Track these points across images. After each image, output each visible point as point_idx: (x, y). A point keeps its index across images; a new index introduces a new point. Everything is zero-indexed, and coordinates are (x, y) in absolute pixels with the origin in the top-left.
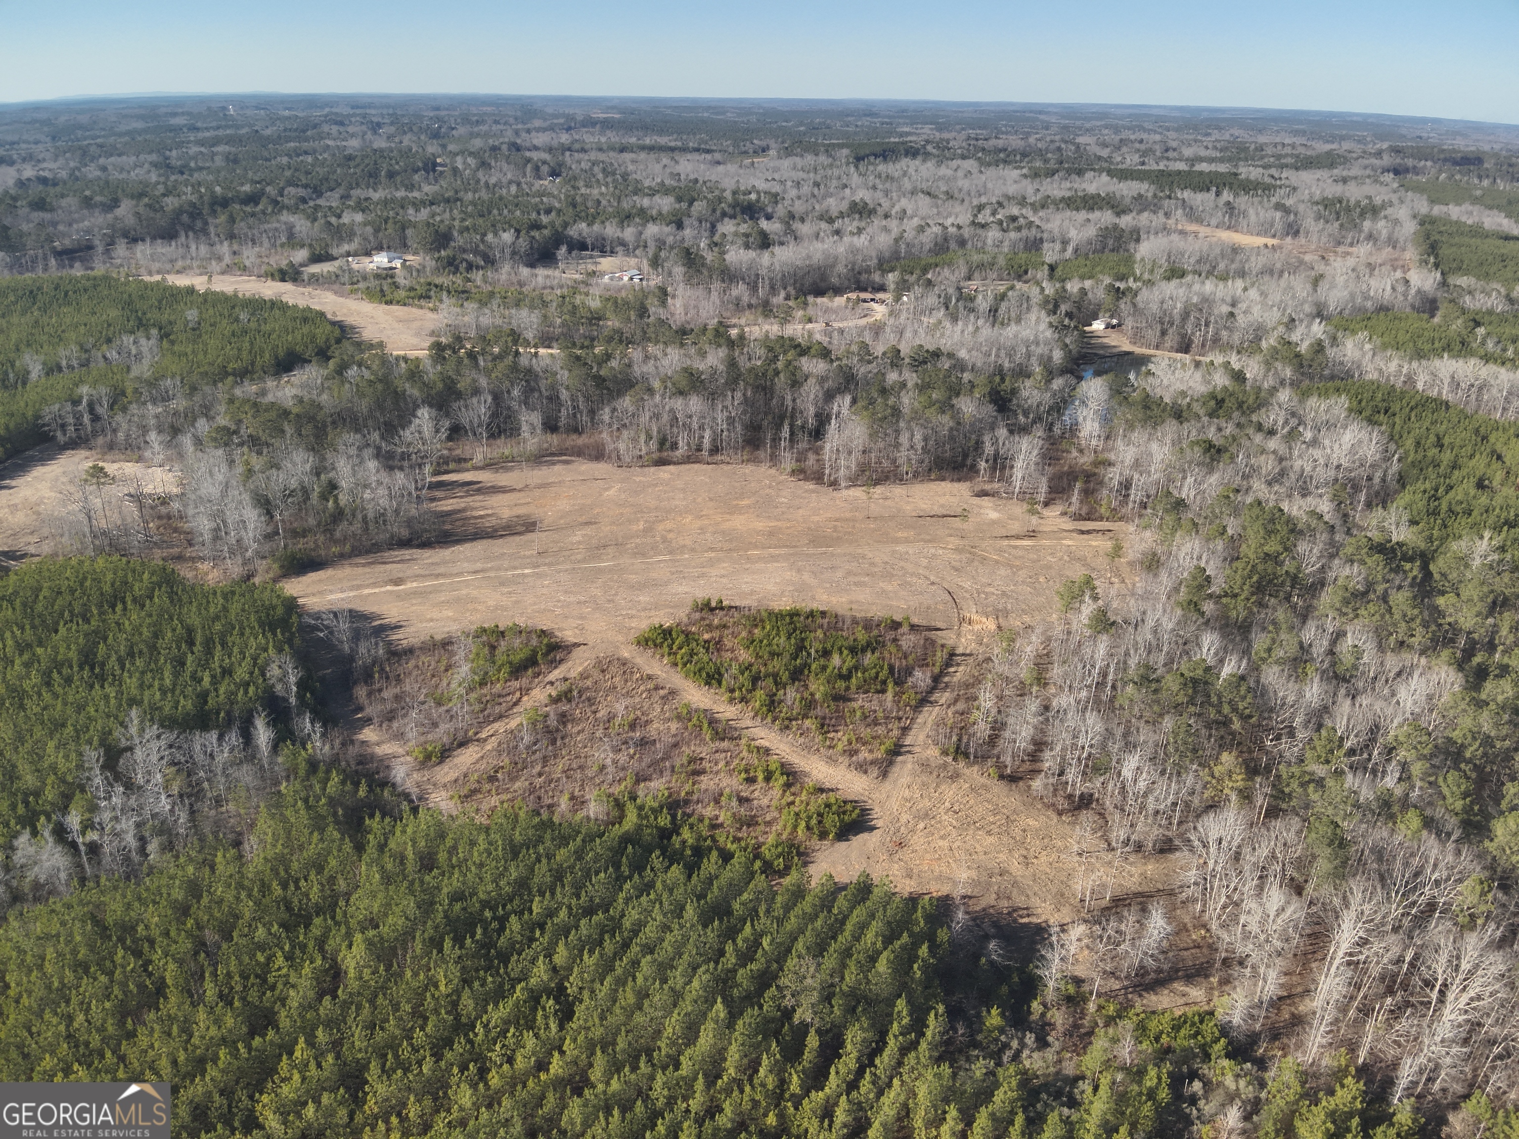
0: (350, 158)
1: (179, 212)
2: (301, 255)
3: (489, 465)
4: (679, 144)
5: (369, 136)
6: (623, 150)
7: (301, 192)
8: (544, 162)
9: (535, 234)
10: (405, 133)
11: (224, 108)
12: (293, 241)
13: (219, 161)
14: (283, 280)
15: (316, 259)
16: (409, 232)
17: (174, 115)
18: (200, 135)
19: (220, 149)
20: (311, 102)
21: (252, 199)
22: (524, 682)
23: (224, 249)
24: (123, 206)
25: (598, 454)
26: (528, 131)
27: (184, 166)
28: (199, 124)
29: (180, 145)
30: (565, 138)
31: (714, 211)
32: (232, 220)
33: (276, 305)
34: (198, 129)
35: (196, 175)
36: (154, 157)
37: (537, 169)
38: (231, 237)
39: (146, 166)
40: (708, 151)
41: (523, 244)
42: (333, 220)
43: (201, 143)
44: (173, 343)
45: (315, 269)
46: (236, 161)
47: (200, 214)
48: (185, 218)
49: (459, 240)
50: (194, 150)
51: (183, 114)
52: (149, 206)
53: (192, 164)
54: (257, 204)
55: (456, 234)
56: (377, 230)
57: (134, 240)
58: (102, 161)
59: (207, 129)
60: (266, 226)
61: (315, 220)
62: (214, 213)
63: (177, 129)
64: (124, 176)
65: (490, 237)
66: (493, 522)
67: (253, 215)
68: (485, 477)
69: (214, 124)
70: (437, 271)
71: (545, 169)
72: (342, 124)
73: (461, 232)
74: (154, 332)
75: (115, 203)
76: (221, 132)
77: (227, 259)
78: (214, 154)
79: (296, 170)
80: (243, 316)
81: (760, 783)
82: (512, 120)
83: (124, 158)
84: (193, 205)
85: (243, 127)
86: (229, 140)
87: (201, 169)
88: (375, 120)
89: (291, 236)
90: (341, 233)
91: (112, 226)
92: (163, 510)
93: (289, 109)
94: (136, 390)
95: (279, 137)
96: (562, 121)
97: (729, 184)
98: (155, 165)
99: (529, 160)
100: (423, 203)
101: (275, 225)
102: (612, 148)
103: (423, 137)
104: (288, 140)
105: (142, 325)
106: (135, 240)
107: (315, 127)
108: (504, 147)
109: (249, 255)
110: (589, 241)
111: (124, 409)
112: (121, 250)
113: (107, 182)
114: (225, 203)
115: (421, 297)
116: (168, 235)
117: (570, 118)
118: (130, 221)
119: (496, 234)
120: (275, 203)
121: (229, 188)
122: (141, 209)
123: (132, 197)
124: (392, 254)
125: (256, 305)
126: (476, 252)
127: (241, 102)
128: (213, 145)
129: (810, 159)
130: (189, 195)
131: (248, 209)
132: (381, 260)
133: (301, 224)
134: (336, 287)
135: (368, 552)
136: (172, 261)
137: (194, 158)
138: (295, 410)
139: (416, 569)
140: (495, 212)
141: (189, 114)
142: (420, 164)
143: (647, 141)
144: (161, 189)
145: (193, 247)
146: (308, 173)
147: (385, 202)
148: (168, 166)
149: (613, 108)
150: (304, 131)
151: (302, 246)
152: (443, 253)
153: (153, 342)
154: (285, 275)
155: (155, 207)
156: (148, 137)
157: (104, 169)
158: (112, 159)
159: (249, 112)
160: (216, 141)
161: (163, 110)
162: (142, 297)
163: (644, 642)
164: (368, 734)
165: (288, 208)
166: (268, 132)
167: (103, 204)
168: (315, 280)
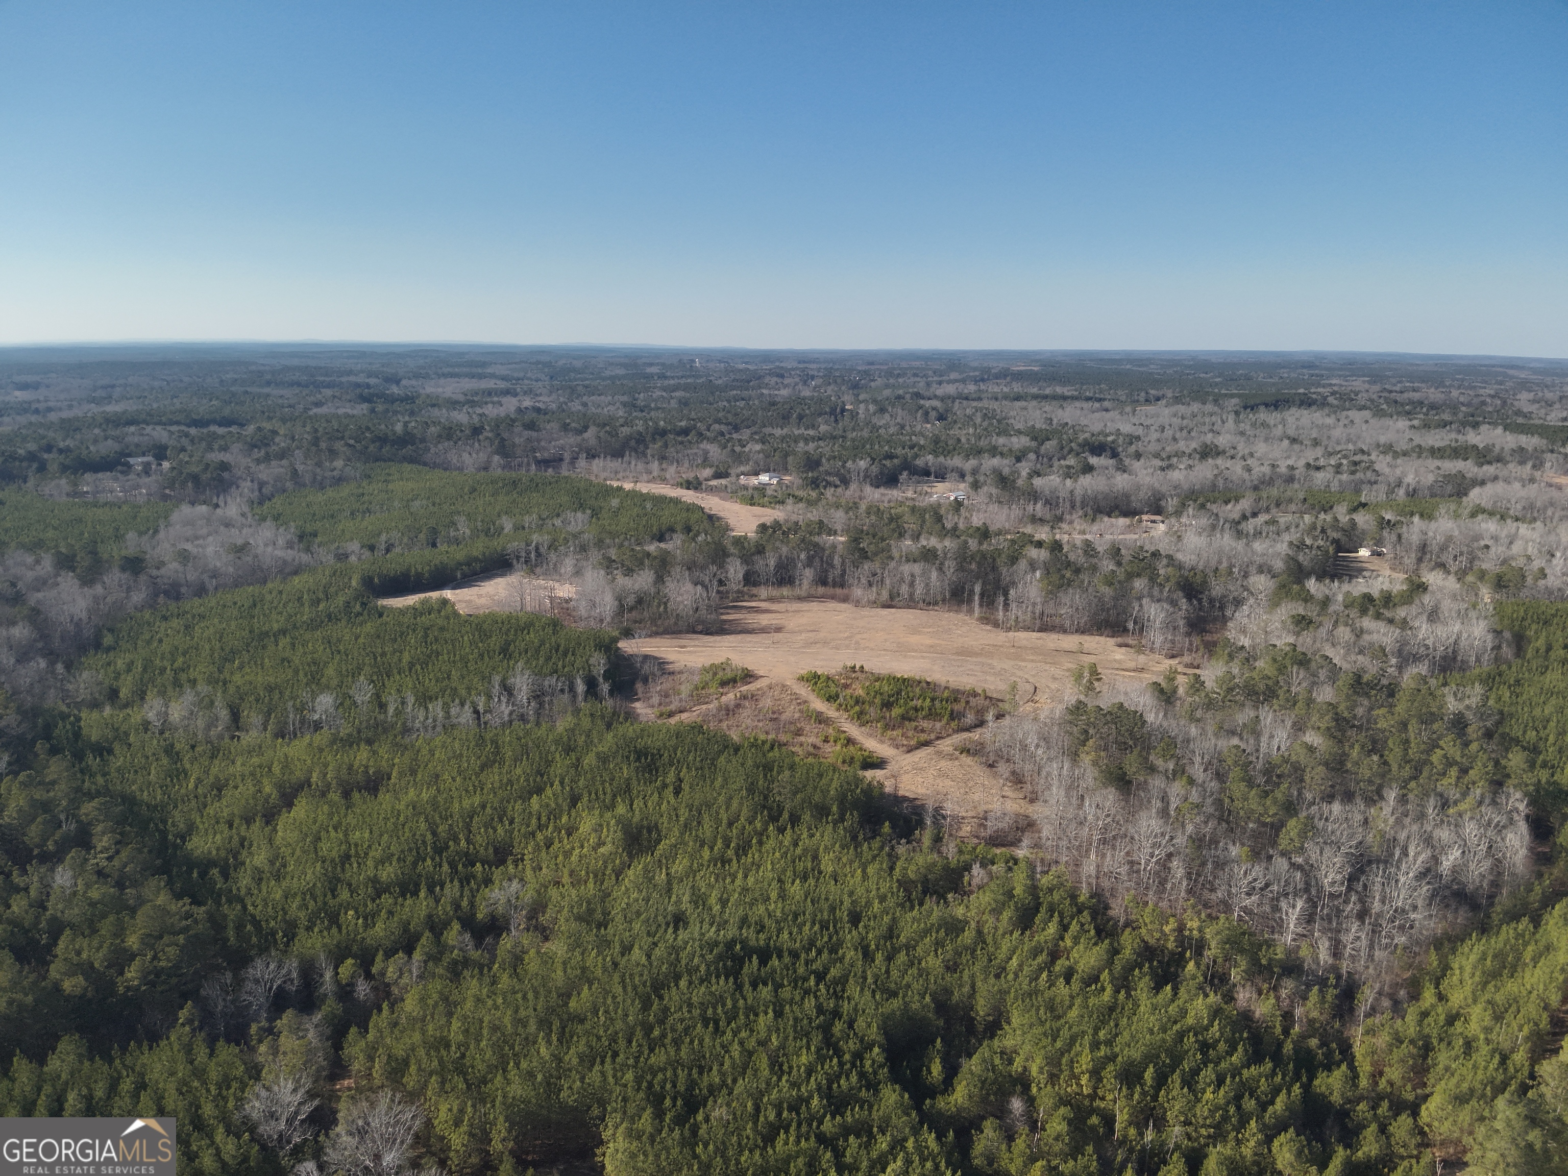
0: (774, 404)
1: (629, 438)
2: (708, 472)
3: (771, 599)
4: (1076, 393)
5: (800, 387)
6: (1018, 398)
7: (723, 428)
8: (934, 409)
9: (887, 463)
10: (830, 384)
11: (694, 361)
12: (706, 463)
13: (674, 404)
14: (688, 488)
15: (718, 475)
16: (790, 459)
17: (651, 365)
18: (666, 382)
19: (677, 394)
20: (766, 357)
21: (685, 432)
22: (725, 690)
23: (655, 466)
24: (589, 431)
25: (845, 599)
26: (940, 383)
27: (645, 406)
28: (668, 374)
29: (647, 390)
30: (971, 388)
31: (1062, 448)
32: (666, 446)
33: (676, 501)
34: (666, 378)
35: (652, 413)
36: (625, 398)
37: (926, 414)
38: (663, 458)
39: (618, 404)
40: (1100, 400)
41: (875, 469)
42: (738, 449)
43: (664, 389)
44: (598, 519)
45: (714, 483)
46: (686, 404)
47: (644, 441)
48: (633, 443)
49: (826, 465)
50: (658, 393)
51: (658, 364)
52: (609, 433)
53: (653, 405)
54: (687, 435)
55: (824, 460)
56: (767, 457)
57: (592, 456)
58: (585, 398)
59: (673, 378)
60: (689, 451)
61: (725, 447)
62: (654, 440)
63: (650, 377)
64: (599, 411)
65: (849, 464)
66: (755, 626)
67: (681, 443)
68: (763, 605)
69: (680, 374)
70: (802, 487)
71: (933, 414)
72: (782, 376)
73: (829, 460)
74: (589, 512)
75: (586, 428)
76: (682, 381)
77: (655, 474)
78: (672, 398)
79: (729, 412)
80: (649, 506)
81: (832, 743)
82: (930, 373)
83: (603, 397)
84: (640, 433)
85: (701, 377)
86: (686, 388)
87: (658, 409)
88: (811, 373)
89: (705, 459)
90: (739, 458)
91: (579, 446)
92: (565, 605)
93: (746, 363)
94: (565, 538)
95: (726, 386)
96: (977, 373)
97: (1096, 427)
98: (624, 404)
99: (921, 407)
100: (813, 439)
101: (696, 451)
102: (1006, 397)
103: (843, 388)
104: (734, 388)
105: (582, 507)
106: (594, 457)
107: (759, 378)
108: (908, 396)
109: (672, 470)
110: (933, 470)
111: (556, 550)
112: (582, 463)
113: (585, 415)
114: (663, 433)
115: (779, 502)
116: (618, 454)
117: (987, 370)
118: (593, 442)
119: (854, 461)
120: (700, 434)
121: (670, 423)
122: (602, 434)
123: (598, 425)
124: (773, 474)
125: (661, 500)
126: (837, 474)
127: (708, 355)
128: (673, 391)
129: (1195, 407)
130: (640, 426)
131: (680, 439)
132: (764, 478)
133: (714, 450)
134: (722, 494)
135: (673, 633)
136: (616, 472)
137: (655, 401)
138: (655, 554)
139: (697, 643)
140: (868, 446)
141: (663, 364)
142: (827, 410)
143: (1048, 391)
144: (621, 421)
145: (633, 463)
146: (736, 414)
147: (783, 439)
148: (634, 406)
149: (1037, 361)
150: (748, 382)
151: (711, 467)
152: (810, 475)
153: (587, 516)
154: (689, 485)
155: (613, 434)
156: (625, 382)
157: (585, 405)
158: (593, 398)
159: (711, 365)
160: (676, 388)
161: (644, 360)
162: (586, 491)
163: (801, 679)
164: (637, 705)
165: (708, 439)
166: (720, 382)
167: (576, 429)
168: (711, 490)
